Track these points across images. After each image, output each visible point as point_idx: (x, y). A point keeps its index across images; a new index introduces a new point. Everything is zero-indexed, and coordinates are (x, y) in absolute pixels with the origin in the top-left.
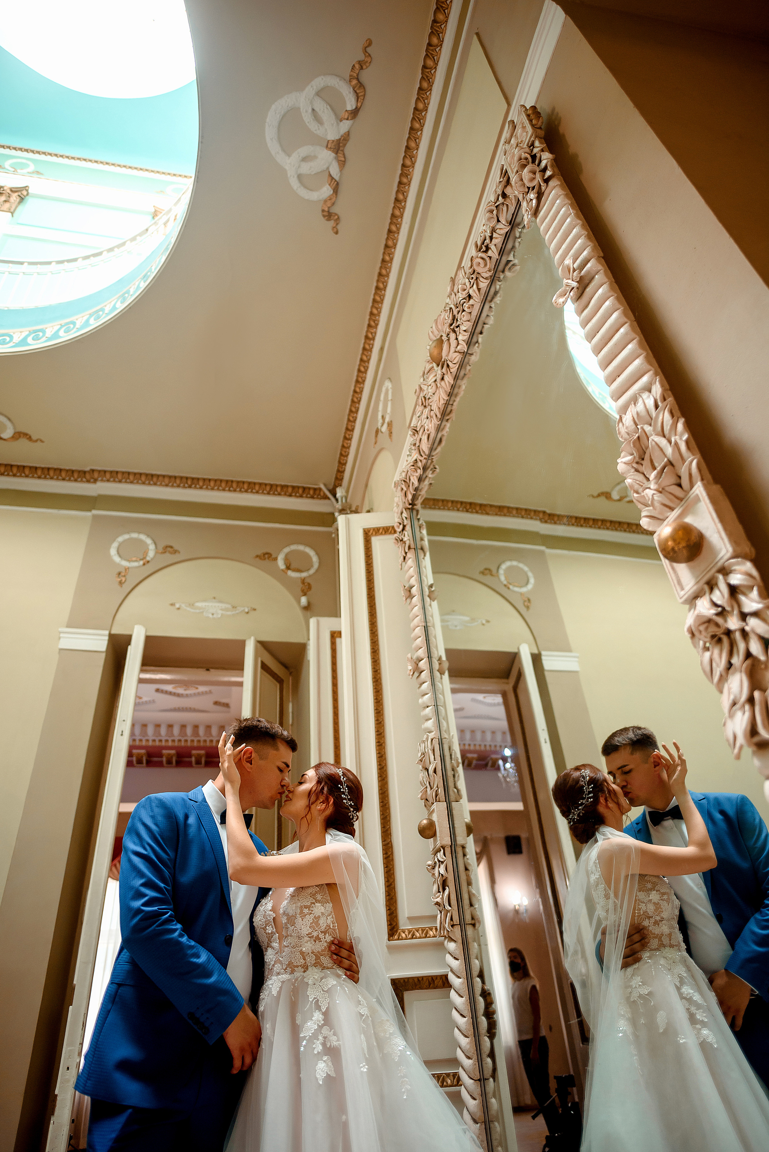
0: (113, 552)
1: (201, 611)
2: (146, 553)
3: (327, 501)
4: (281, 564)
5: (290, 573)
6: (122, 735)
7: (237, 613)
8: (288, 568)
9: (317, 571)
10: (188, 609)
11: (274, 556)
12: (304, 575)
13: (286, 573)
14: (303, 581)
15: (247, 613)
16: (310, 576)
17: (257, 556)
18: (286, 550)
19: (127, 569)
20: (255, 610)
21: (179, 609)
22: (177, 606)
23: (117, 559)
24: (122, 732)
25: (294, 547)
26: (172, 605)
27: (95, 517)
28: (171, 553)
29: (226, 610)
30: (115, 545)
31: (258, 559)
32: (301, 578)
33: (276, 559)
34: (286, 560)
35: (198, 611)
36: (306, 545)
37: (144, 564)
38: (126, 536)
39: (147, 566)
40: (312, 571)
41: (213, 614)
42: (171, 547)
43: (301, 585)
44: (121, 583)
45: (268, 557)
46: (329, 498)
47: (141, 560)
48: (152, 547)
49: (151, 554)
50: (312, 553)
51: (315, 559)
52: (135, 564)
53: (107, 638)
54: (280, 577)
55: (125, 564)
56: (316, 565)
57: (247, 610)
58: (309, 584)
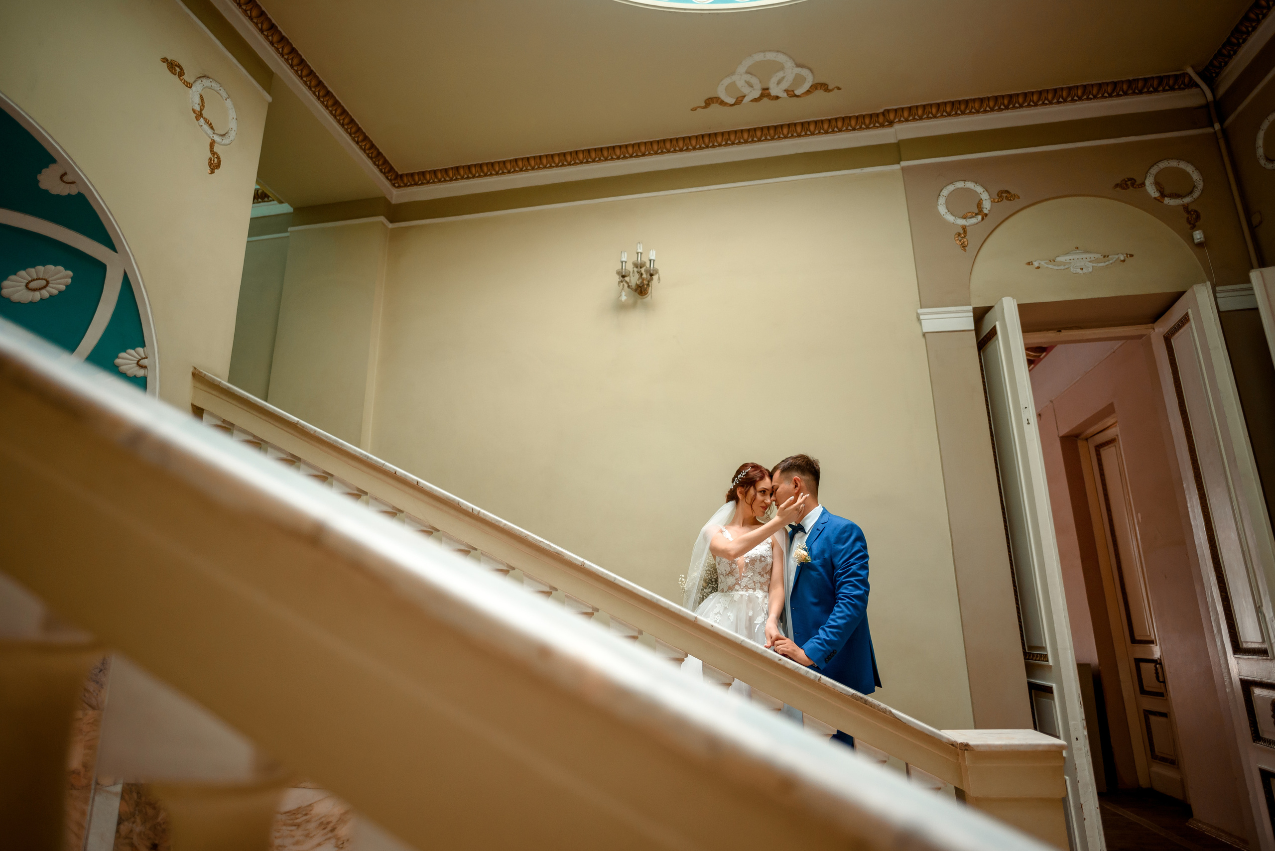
0: (942, 209)
1: (1066, 267)
2: (979, 205)
3: (1194, 90)
4: (1151, 190)
5: (1167, 201)
6: (1029, 423)
7: (1111, 264)
8: (1163, 195)
9: (1202, 191)
10: (1050, 266)
11: (1139, 182)
12: (1187, 200)
13: (1163, 202)
14: (1186, 208)
15: (1124, 261)
16: (1195, 200)
17: (1117, 185)
18: (1154, 170)
19: (964, 228)
20: (1132, 256)
21: (1038, 268)
22: (1036, 264)
23: (950, 218)
24: (1028, 420)
25: (1163, 165)
26: (1029, 263)
27: (903, 169)
28: (1007, 198)
29: (1097, 261)
30: (942, 200)
31: (1118, 189)
32: (1183, 205)
33: (1143, 184)
34: (1158, 184)
35: (1062, 267)
36: (1179, 158)
37: (983, 219)
38: (951, 188)
39: (986, 219)
40: (1196, 194)
41: (1082, 269)
42: (1007, 192)
43: (1186, 215)
44: (964, 246)
45: (1131, 184)
46: (1197, 86)
47: (977, 214)
48: (985, 196)
49: (987, 205)
50: (1189, 169)
51: (1196, 176)
52: (973, 221)
53: (971, 314)
54: (1154, 207)
55: (962, 222)
56: (1200, 185)
57: (1122, 258)
58: (1196, 211)
